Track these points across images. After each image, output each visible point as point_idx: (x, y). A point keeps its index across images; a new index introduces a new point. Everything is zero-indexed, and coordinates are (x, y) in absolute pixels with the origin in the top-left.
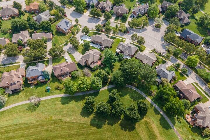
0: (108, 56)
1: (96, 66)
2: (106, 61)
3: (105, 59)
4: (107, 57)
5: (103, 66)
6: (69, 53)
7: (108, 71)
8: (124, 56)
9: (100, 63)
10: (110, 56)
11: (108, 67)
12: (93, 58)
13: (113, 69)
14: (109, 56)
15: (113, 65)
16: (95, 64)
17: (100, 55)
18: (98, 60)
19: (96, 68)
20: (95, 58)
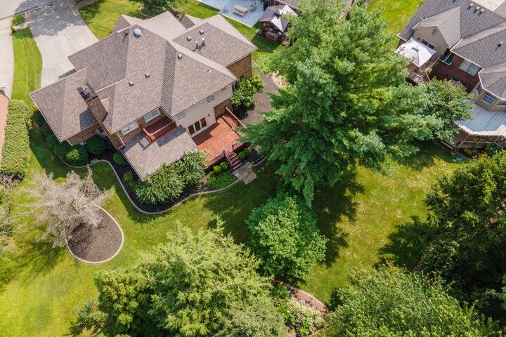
0: (325, 78)
1: (184, 165)
2: (284, 131)
3: (281, 111)
4: (311, 88)
5: (254, 176)
6: (25, 25)
7: (288, 251)
8: (473, 110)
9: (226, 139)
10: (345, 65)
11: (300, 196)
12: (168, 76)
13: (344, 225)
14: (328, 67)
15: (349, 182)
16: (182, 145)
17: (242, 68)
18: (221, 112)
19: (178, 182)
20: (180, 80)
